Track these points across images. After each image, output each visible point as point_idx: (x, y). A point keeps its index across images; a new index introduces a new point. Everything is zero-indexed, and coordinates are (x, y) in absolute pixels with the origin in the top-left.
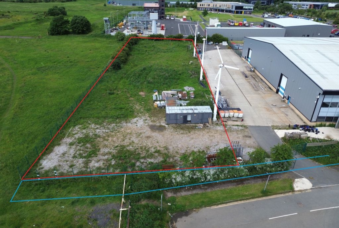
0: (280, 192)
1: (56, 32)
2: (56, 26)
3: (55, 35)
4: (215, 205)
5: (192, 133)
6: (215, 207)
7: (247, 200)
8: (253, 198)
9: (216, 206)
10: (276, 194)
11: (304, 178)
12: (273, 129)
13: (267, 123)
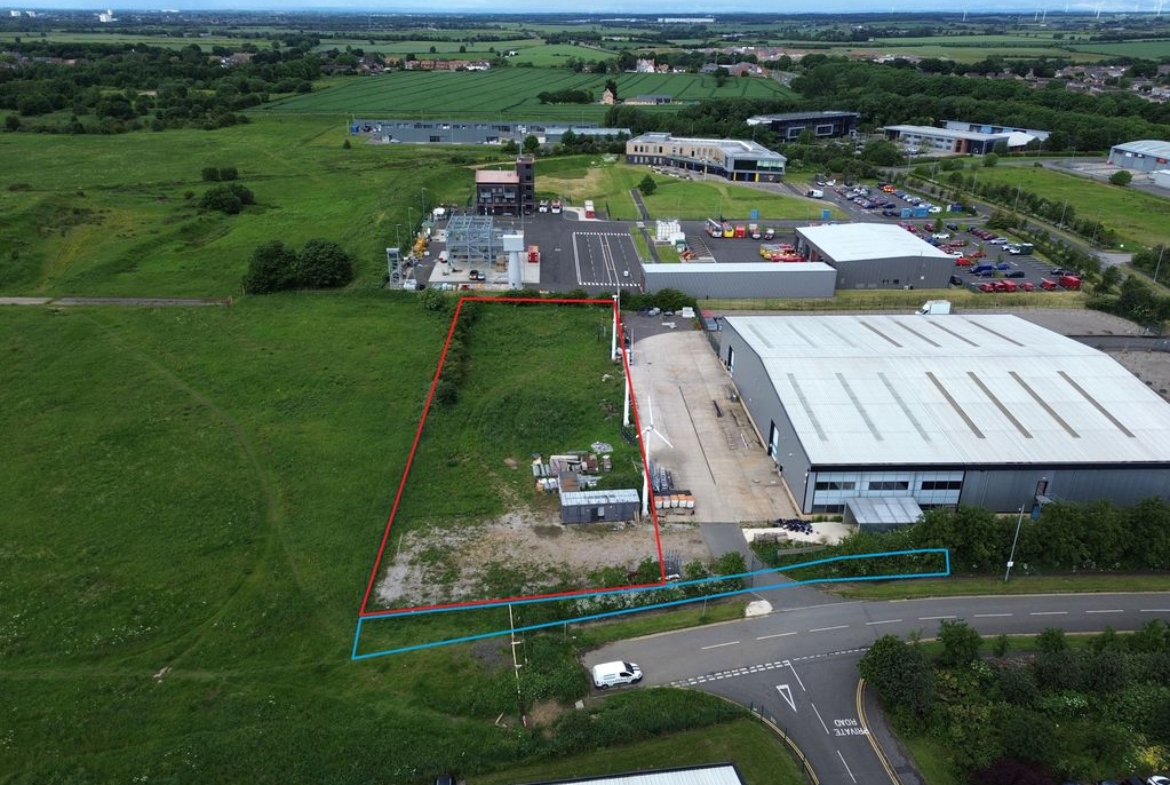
1: (264, 285)
2: (265, 269)
3: (262, 294)
5: (606, 538)
7: (679, 629)
8: (687, 627)
11: (763, 600)
12: (741, 528)
13: (734, 518)
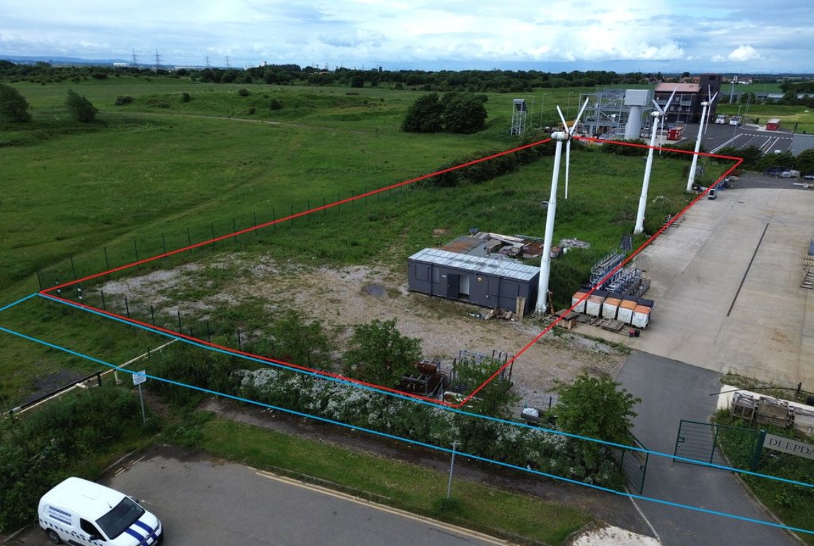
0: (502, 531)
1: (413, 125)
2: (418, 113)
3: (411, 132)
4: (272, 470)
5: (443, 320)
6: (271, 476)
7: (374, 501)
8: (392, 504)
9: (273, 474)
10: (482, 530)
11: (653, 536)
12: (723, 382)
13: (723, 365)
